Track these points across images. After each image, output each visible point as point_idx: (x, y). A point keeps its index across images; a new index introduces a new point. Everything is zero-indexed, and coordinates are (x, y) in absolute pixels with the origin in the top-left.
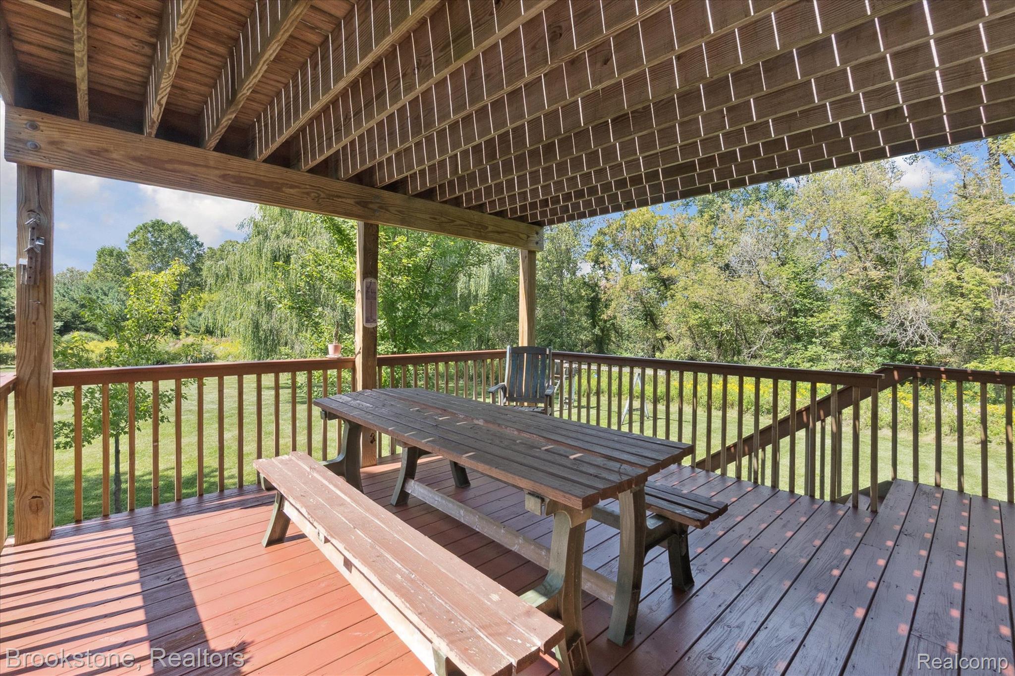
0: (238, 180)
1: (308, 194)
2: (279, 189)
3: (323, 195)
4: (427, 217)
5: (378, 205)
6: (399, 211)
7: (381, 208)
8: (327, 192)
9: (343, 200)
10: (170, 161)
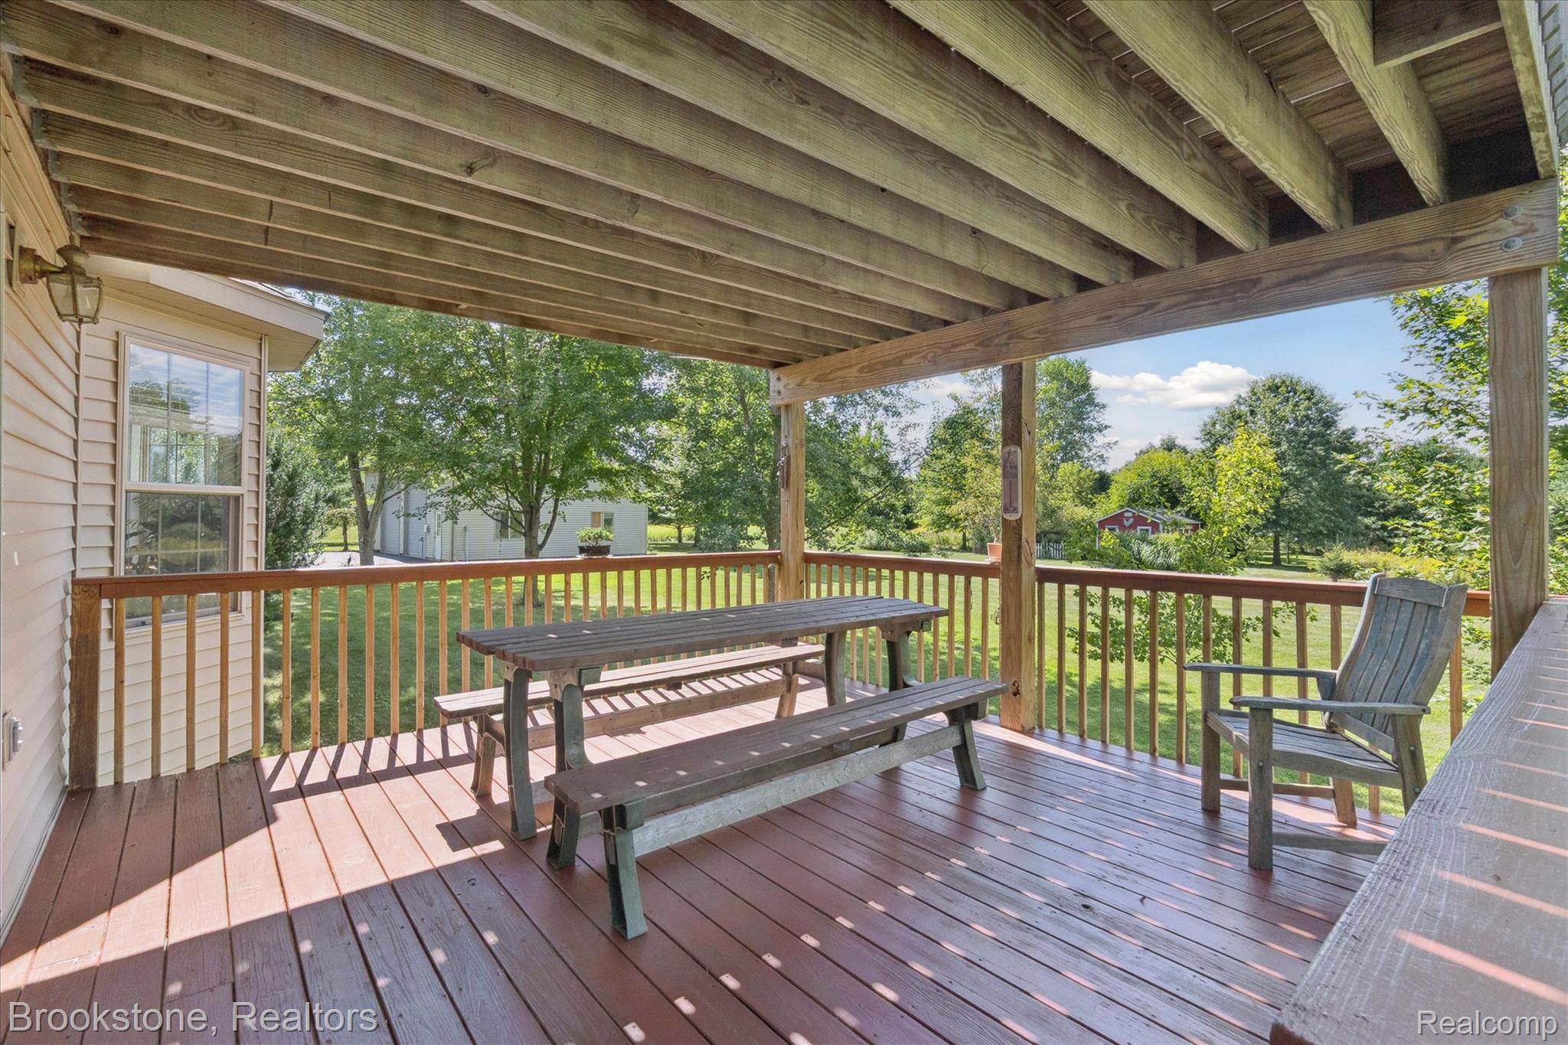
0: (871, 368)
1: (924, 357)
2: (900, 364)
3: (939, 351)
4: (1091, 320)
5: (1006, 335)
6: (1039, 332)
7: (1010, 338)
8: (943, 346)
9: (963, 348)
10: (832, 372)
